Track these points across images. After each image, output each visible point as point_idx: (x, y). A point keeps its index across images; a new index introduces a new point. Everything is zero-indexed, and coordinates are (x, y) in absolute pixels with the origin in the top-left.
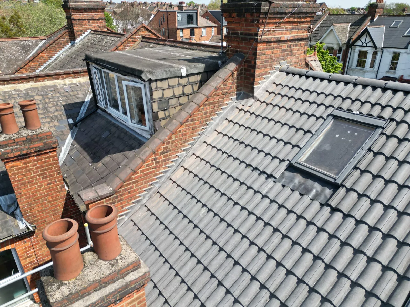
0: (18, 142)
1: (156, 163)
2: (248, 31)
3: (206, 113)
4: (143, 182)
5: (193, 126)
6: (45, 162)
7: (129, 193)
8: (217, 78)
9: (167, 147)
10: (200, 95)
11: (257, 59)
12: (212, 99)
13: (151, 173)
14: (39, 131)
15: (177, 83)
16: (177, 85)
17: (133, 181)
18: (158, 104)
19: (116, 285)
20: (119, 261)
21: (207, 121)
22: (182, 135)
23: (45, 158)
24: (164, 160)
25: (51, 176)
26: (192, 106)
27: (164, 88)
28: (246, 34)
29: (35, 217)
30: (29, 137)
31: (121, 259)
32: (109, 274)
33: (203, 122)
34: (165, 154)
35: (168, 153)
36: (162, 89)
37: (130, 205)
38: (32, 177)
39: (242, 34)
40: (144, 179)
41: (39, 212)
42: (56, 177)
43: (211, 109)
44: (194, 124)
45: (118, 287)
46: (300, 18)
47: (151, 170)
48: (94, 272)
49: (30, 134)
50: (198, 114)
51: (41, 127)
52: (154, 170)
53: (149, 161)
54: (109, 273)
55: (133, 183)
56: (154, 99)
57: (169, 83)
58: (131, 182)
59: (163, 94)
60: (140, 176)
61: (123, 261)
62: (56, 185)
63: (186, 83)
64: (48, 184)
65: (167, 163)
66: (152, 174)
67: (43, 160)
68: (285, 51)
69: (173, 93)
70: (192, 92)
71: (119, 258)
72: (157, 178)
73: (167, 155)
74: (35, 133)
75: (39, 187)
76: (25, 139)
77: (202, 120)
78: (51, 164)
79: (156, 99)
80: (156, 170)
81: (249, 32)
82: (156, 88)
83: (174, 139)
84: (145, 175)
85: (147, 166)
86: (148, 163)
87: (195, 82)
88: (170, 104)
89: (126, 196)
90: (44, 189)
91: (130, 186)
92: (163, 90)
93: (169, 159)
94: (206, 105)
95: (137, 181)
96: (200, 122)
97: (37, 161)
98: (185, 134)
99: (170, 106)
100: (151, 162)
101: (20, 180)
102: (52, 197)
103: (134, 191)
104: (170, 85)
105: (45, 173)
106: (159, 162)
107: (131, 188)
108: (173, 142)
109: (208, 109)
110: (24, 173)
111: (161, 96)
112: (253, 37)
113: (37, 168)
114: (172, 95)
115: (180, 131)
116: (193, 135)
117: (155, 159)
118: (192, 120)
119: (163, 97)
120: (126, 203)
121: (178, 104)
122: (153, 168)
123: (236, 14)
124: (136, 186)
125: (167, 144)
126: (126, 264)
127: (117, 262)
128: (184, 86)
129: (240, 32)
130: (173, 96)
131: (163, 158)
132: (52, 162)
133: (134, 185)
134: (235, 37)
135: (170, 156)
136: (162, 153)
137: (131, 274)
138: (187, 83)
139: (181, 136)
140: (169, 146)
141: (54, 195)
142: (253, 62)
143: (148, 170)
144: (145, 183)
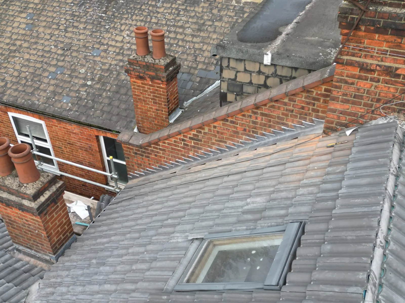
0: (140, 64)
1: (184, 144)
3: (254, 123)
4: (169, 154)
6: (157, 90)
7: (156, 156)
9: (198, 135)
12: (267, 111)
13: (178, 150)
14: (157, 61)
15: (258, 70)
16: (257, 72)
17: (160, 147)
18: (228, 85)
21: (255, 133)
22: (218, 132)
23: (158, 87)
24: (194, 147)
25: (159, 104)
27: (238, 70)
29: (144, 130)
30: (148, 64)
34: (195, 141)
35: (199, 142)
36: (236, 70)
38: (147, 98)
40: (171, 152)
41: (148, 128)
42: (162, 107)
43: (264, 122)
44: (235, 128)
49: (149, 62)
50: (242, 119)
51: (161, 59)
52: (182, 150)
53: (177, 139)
56: (223, 78)
57: (246, 66)
59: (236, 76)
60: (167, 147)
62: (162, 114)
63: (271, 73)
64: (157, 110)
65: (197, 152)
67: (155, 87)
69: (250, 80)
71: (25, 185)
73: (198, 144)
74: (153, 62)
75: (150, 108)
76: (144, 64)
77: (247, 128)
78: (161, 94)
79: (226, 79)
80: (184, 151)
82: (228, 66)
83: (206, 131)
84: (172, 149)
85: (175, 142)
87: (286, 77)
88: (244, 90)
89: (153, 156)
90: (153, 112)
91: (157, 150)
92: (237, 72)
93: (199, 149)
94: (255, 113)
95: (164, 150)
96: (245, 130)
97: (151, 86)
98: (222, 133)
99: (244, 93)
100: (179, 140)
101: (138, 95)
102: (158, 122)
103: (161, 157)
104: (247, 69)
105: (155, 100)
106: (187, 145)
107: (158, 153)
108: (205, 134)
109: (259, 119)
110: (141, 91)
111: (233, 77)
113: (151, 92)
114: (248, 81)
115: (215, 127)
117: (183, 140)
118: (233, 122)
119: (235, 79)
120: (153, 163)
122: (181, 148)
124: (163, 154)
125: (198, 132)
126: (25, 192)
127: (22, 187)
128: (267, 77)
130: (249, 83)
131: (193, 144)
132: (162, 93)
133: (161, 152)
136: (191, 139)
137: (27, 201)
138: (272, 75)
139: (216, 132)
140: (200, 135)
141: (160, 121)
143: (175, 145)
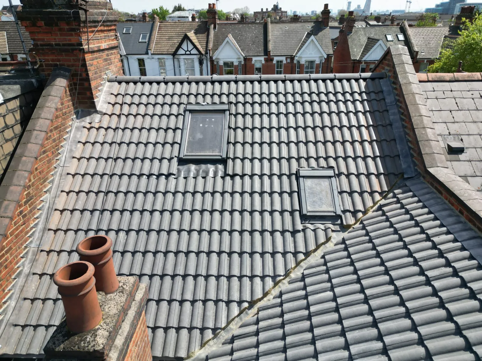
1: (24, 217)
2: (66, 41)
3: (54, 140)
4: (16, 248)
5: (47, 159)
7: (6, 267)
8: (50, 97)
9: (29, 193)
10: (41, 121)
11: (88, 70)
12: (56, 123)
13: (21, 231)
17: (6, 249)
19: (133, 308)
20: (125, 287)
21: (58, 150)
22: (40, 172)
24: (31, 211)
26: (37, 135)
28: (64, 45)
31: (124, 284)
32: (126, 300)
33: (55, 152)
34: (30, 202)
35: (32, 200)
37: (12, 283)
39: (56, 45)
40: (17, 242)
43: (58, 135)
44: (47, 156)
45: (136, 309)
46: (107, 26)
47: (21, 228)
48: (112, 306)
50: (48, 143)
52: (24, 227)
53: (16, 217)
54: (124, 299)
55: (7, 252)
58: (4, 252)
60: (12, 241)
61: (128, 284)
63: (5, 111)
65: (35, 214)
66: (23, 234)
68: (106, 60)
70: (15, 123)
72: (30, 237)
73: (32, 204)
77: (53, 150)
80: (25, 226)
81: (68, 42)
83: (33, 181)
84: (16, 236)
85: (15, 224)
86: (16, 220)
87: (15, 108)
89: (3, 273)
91: (4, 258)
93: (35, 208)
94: (51, 131)
95: (10, 249)
96: (53, 153)
98: (43, 171)
100: (17, 218)
103: (11, 262)
106: (25, 215)
107: (6, 260)
108: (33, 184)
109: (55, 135)
112: (77, 47)
115: (36, 169)
116: (49, 170)
117: (21, 212)
118: (44, 152)
120: (6, 283)
121: (4, 141)
122: (22, 225)
123: (43, 22)
124: (11, 255)
125: (28, 189)
127: (123, 288)
128: (4, 116)
129: (54, 43)
131: (29, 209)
133: (8, 255)
134: (47, 49)
135: (34, 203)
136: (26, 203)
137: (137, 294)
139: (39, 174)
140: (30, 190)
142: (84, 75)
143: (17, 229)
144: (19, 248)
